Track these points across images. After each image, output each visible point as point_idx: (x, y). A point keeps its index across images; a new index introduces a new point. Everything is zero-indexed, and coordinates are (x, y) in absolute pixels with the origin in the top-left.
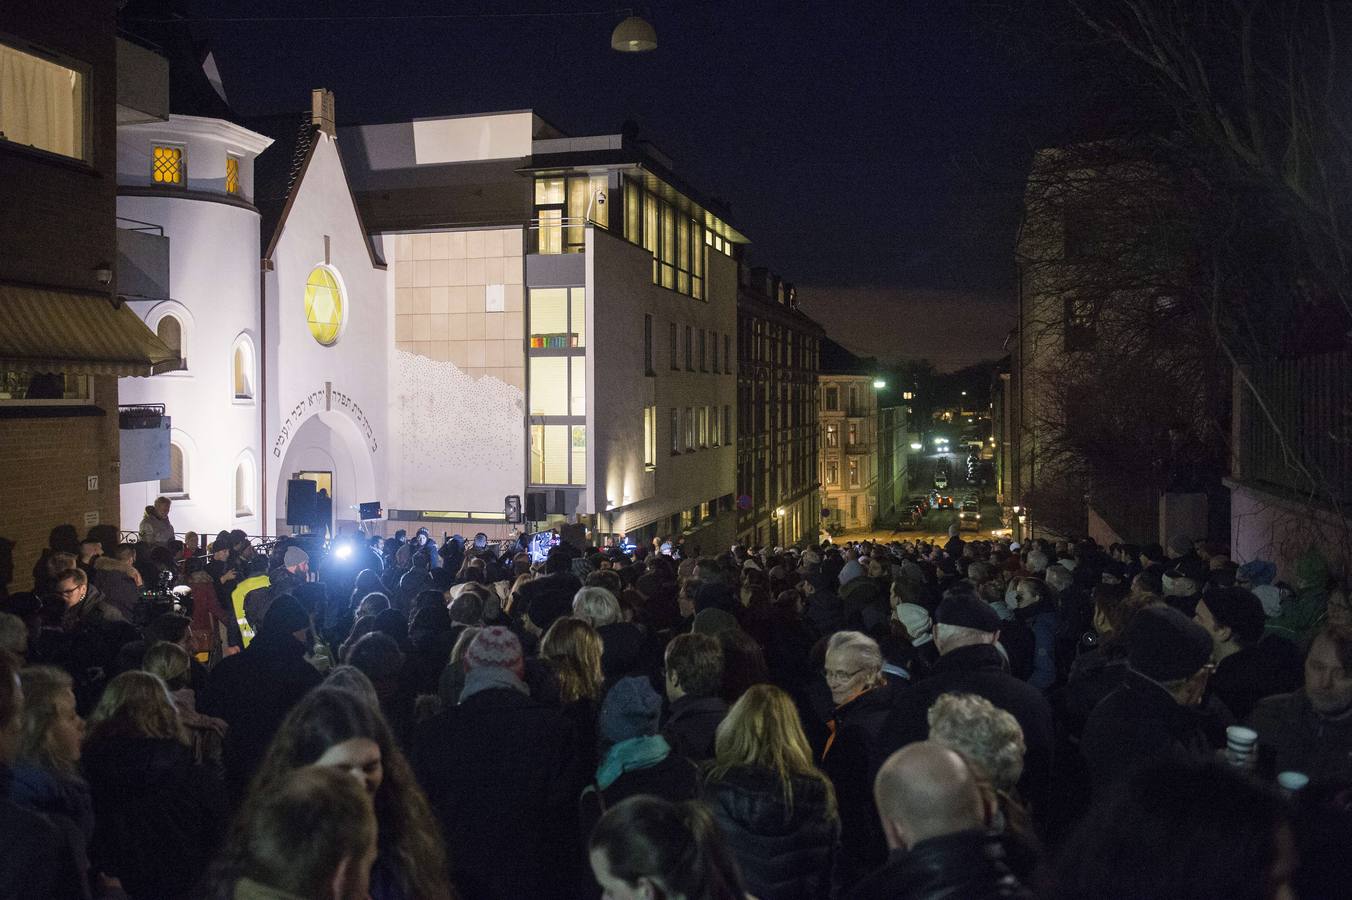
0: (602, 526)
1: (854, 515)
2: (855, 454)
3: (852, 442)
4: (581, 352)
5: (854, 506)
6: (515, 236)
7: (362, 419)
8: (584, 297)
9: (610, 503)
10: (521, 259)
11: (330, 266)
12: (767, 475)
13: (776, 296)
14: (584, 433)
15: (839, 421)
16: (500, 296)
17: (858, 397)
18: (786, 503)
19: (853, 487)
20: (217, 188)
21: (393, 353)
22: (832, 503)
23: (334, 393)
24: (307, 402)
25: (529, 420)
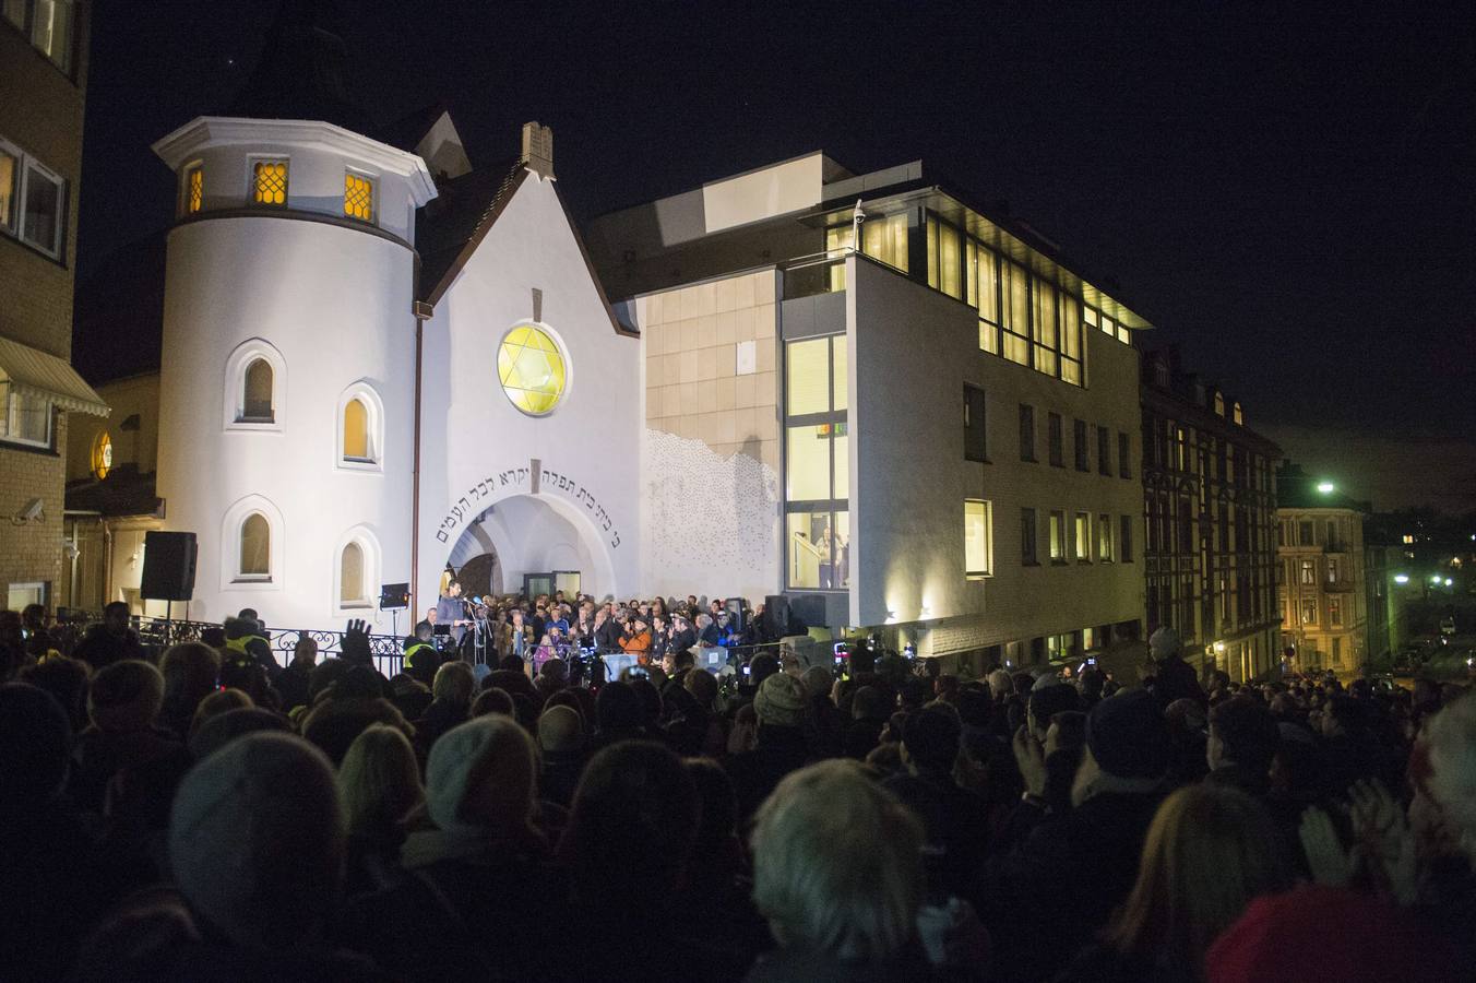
1: (1337, 657)
2: (1334, 591)
3: (1332, 579)
4: (845, 415)
5: (1336, 649)
6: (769, 278)
7: (595, 508)
8: (846, 348)
9: (893, 615)
10: (776, 306)
11: (542, 324)
12: (1197, 605)
13: (1212, 405)
15: (1315, 557)
17: (1337, 531)
18: (1226, 638)
19: (1333, 628)
20: (327, 208)
21: (644, 432)
22: (1309, 644)
23: (546, 472)
24: (497, 480)
25: (786, 508)
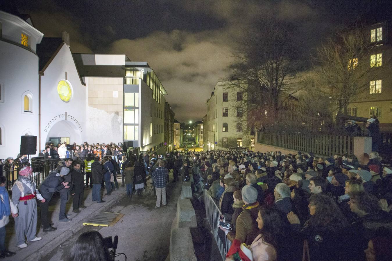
0: (141, 150)
2: (178, 136)
3: (177, 134)
4: (138, 108)
6: (121, 79)
7: (78, 123)
8: (138, 95)
9: (144, 144)
10: (123, 85)
11: (67, 81)
12: (168, 139)
14: (138, 128)
15: (176, 130)
16: (117, 93)
17: (178, 127)
18: (170, 144)
21: (87, 107)
22: (175, 144)
23: (68, 115)
24: (58, 117)
25: (124, 124)
